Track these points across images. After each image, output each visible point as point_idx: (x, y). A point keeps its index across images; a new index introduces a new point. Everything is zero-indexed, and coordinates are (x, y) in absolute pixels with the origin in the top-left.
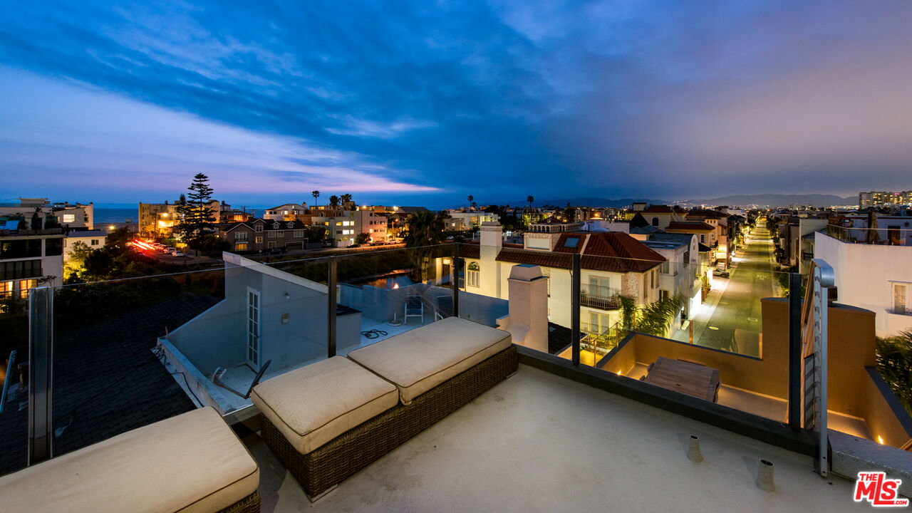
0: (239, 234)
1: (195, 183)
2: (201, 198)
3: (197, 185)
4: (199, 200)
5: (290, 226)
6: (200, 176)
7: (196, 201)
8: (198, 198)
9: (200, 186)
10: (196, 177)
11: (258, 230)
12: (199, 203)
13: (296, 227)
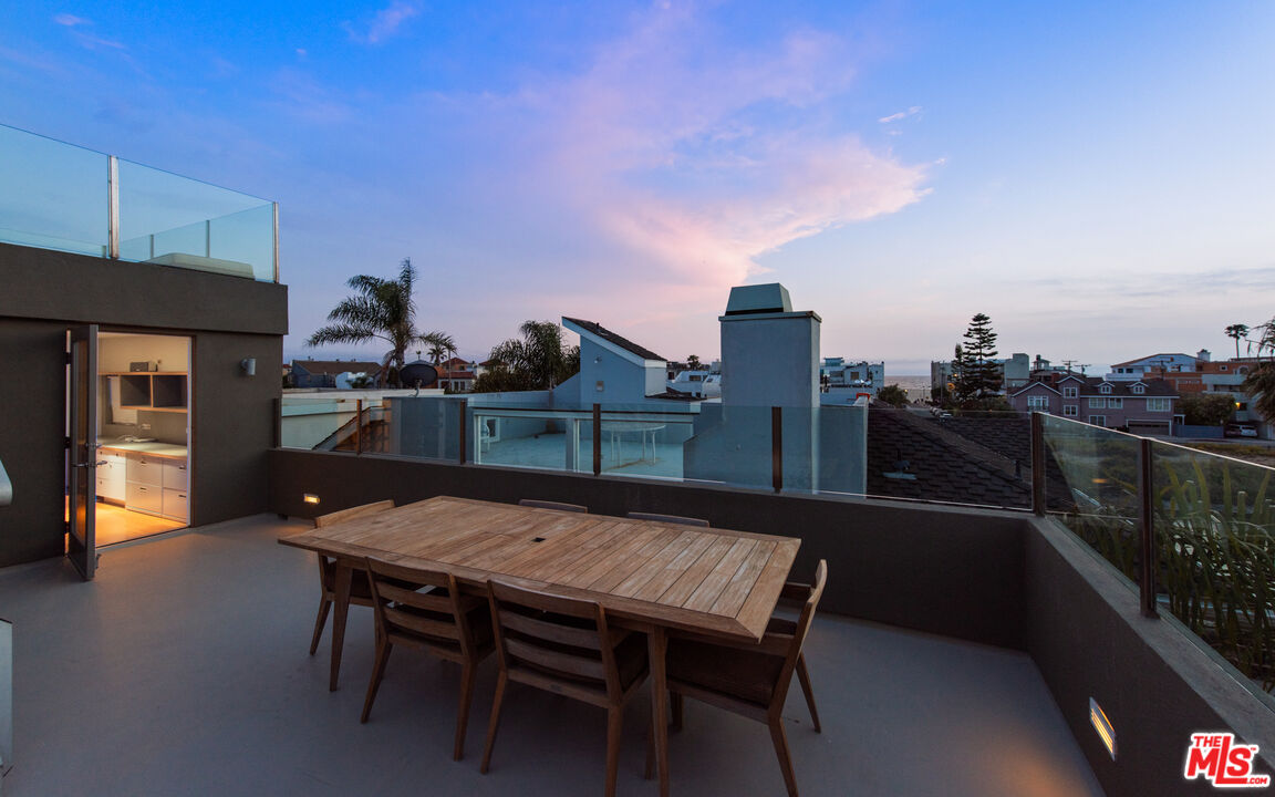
0: (1035, 398)
1: (973, 328)
2: (980, 348)
3: (975, 330)
4: (978, 351)
5: (1139, 391)
6: (979, 318)
7: (972, 351)
8: (977, 347)
9: (979, 331)
10: (974, 320)
11: (1068, 395)
12: (977, 354)
13: (1149, 392)
